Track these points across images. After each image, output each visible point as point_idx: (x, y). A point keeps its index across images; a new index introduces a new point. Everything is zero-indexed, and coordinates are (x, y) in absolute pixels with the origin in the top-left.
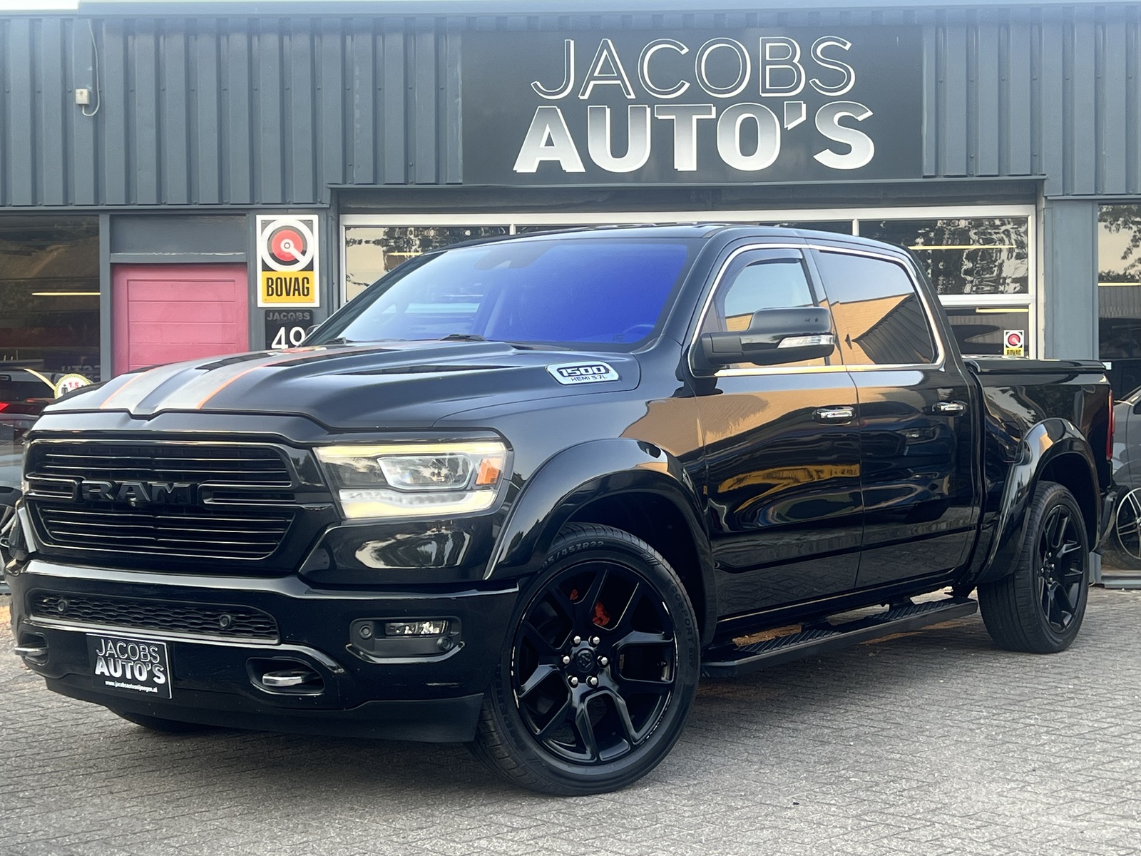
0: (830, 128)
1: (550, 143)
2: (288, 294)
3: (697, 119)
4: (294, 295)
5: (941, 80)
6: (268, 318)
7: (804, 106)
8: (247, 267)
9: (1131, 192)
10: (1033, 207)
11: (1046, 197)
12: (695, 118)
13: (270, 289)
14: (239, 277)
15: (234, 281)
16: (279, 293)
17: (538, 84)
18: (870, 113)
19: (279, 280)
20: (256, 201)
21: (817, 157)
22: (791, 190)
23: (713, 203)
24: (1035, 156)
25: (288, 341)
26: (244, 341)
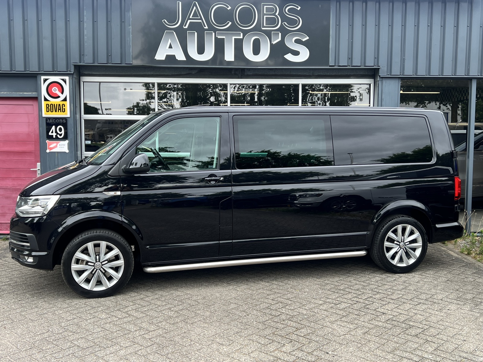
0: (291, 44)
1: (170, 47)
2: (56, 111)
3: (235, 39)
4: (58, 112)
5: (338, 24)
6: (47, 122)
7: (280, 34)
8: (37, 99)
9: (414, 74)
10: (373, 79)
11: (380, 76)
12: (234, 38)
13: (48, 109)
14: (35, 103)
15: (33, 105)
16: (52, 111)
17: (165, 21)
18: (308, 38)
19: (52, 105)
20: (41, 70)
21: (286, 56)
22: (274, 70)
23: (241, 75)
24: (377, 58)
25: (56, 132)
26: (37, 131)
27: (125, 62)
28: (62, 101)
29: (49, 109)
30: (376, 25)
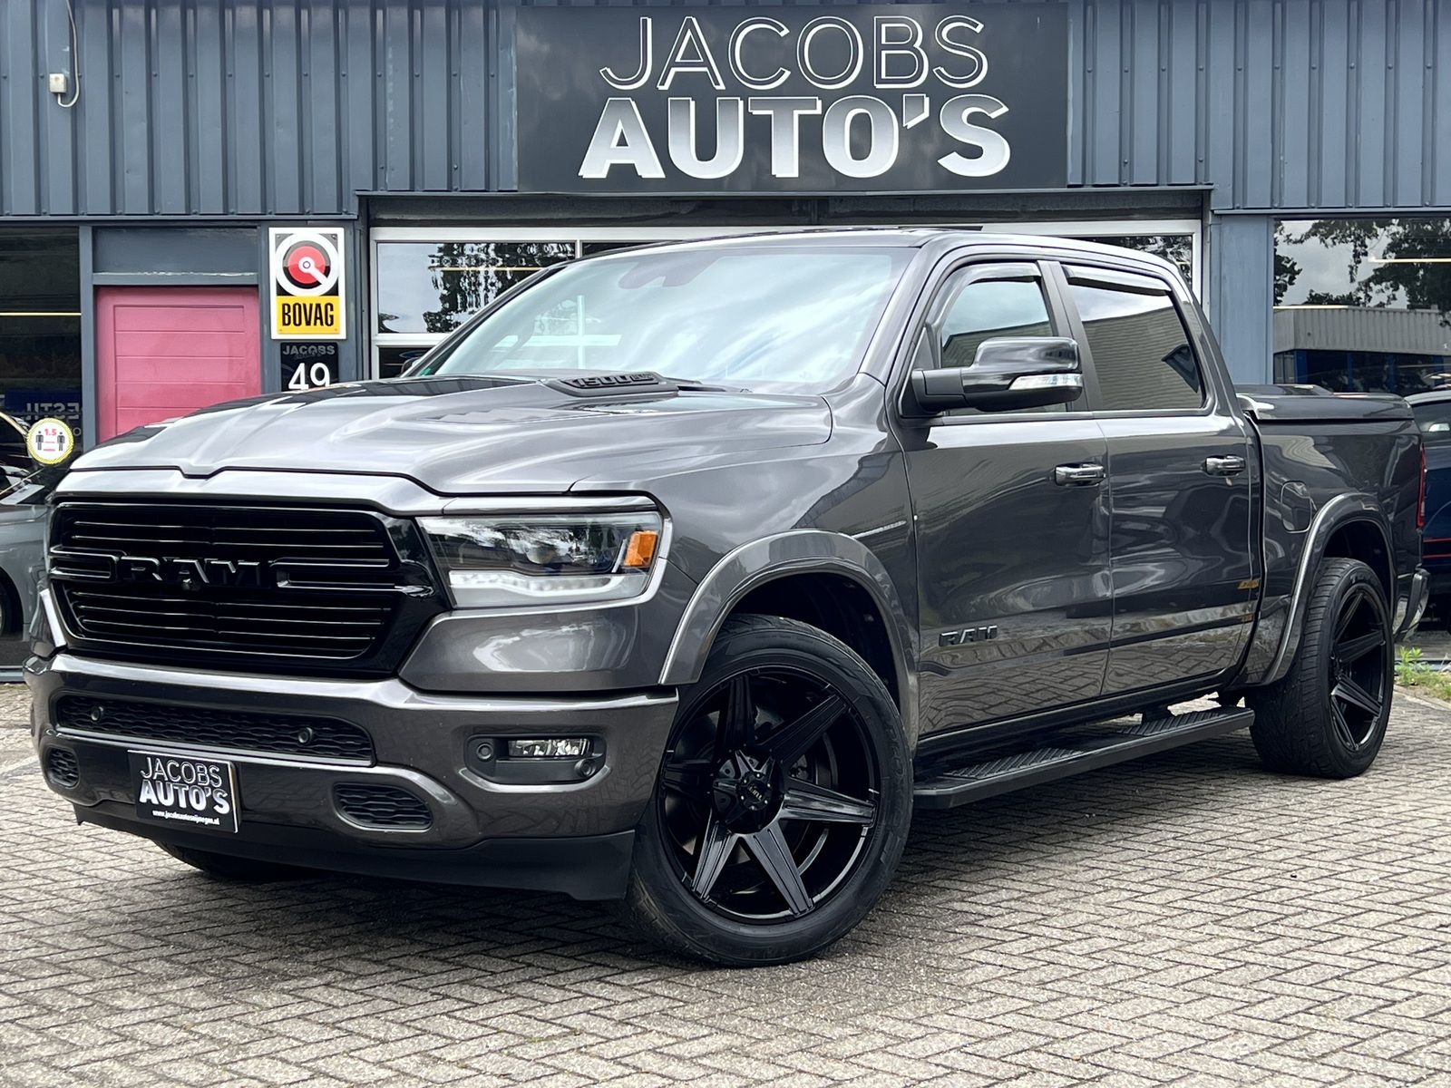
2: (308, 323)
3: (800, 116)
4: (315, 324)
5: (1089, 69)
6: (285, 351)
8: (258, 290)
9: (1313, 204)
10: (1199, 222)
11: (1213, 211)
13: (286, 316)
14: (250, 305)
15: (242, 307)
16: (298, 322)
19: (297, 307)
22: (912, 201)
23: (819, 216)
24: (1201, 162)
25: (308, 381)
26: (256, 380)
27: (498, 186)
28: (327, 294)
29: (289, 317)
30: (1201, 70)
